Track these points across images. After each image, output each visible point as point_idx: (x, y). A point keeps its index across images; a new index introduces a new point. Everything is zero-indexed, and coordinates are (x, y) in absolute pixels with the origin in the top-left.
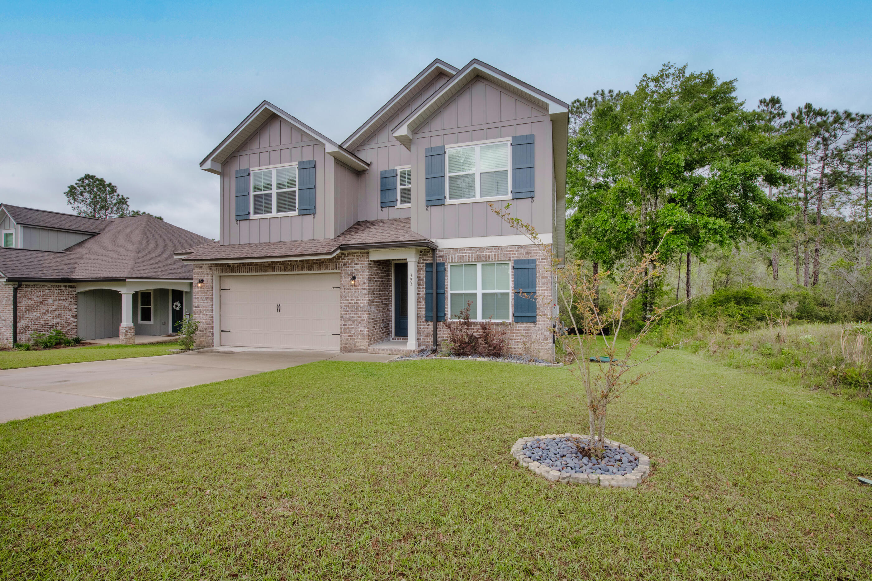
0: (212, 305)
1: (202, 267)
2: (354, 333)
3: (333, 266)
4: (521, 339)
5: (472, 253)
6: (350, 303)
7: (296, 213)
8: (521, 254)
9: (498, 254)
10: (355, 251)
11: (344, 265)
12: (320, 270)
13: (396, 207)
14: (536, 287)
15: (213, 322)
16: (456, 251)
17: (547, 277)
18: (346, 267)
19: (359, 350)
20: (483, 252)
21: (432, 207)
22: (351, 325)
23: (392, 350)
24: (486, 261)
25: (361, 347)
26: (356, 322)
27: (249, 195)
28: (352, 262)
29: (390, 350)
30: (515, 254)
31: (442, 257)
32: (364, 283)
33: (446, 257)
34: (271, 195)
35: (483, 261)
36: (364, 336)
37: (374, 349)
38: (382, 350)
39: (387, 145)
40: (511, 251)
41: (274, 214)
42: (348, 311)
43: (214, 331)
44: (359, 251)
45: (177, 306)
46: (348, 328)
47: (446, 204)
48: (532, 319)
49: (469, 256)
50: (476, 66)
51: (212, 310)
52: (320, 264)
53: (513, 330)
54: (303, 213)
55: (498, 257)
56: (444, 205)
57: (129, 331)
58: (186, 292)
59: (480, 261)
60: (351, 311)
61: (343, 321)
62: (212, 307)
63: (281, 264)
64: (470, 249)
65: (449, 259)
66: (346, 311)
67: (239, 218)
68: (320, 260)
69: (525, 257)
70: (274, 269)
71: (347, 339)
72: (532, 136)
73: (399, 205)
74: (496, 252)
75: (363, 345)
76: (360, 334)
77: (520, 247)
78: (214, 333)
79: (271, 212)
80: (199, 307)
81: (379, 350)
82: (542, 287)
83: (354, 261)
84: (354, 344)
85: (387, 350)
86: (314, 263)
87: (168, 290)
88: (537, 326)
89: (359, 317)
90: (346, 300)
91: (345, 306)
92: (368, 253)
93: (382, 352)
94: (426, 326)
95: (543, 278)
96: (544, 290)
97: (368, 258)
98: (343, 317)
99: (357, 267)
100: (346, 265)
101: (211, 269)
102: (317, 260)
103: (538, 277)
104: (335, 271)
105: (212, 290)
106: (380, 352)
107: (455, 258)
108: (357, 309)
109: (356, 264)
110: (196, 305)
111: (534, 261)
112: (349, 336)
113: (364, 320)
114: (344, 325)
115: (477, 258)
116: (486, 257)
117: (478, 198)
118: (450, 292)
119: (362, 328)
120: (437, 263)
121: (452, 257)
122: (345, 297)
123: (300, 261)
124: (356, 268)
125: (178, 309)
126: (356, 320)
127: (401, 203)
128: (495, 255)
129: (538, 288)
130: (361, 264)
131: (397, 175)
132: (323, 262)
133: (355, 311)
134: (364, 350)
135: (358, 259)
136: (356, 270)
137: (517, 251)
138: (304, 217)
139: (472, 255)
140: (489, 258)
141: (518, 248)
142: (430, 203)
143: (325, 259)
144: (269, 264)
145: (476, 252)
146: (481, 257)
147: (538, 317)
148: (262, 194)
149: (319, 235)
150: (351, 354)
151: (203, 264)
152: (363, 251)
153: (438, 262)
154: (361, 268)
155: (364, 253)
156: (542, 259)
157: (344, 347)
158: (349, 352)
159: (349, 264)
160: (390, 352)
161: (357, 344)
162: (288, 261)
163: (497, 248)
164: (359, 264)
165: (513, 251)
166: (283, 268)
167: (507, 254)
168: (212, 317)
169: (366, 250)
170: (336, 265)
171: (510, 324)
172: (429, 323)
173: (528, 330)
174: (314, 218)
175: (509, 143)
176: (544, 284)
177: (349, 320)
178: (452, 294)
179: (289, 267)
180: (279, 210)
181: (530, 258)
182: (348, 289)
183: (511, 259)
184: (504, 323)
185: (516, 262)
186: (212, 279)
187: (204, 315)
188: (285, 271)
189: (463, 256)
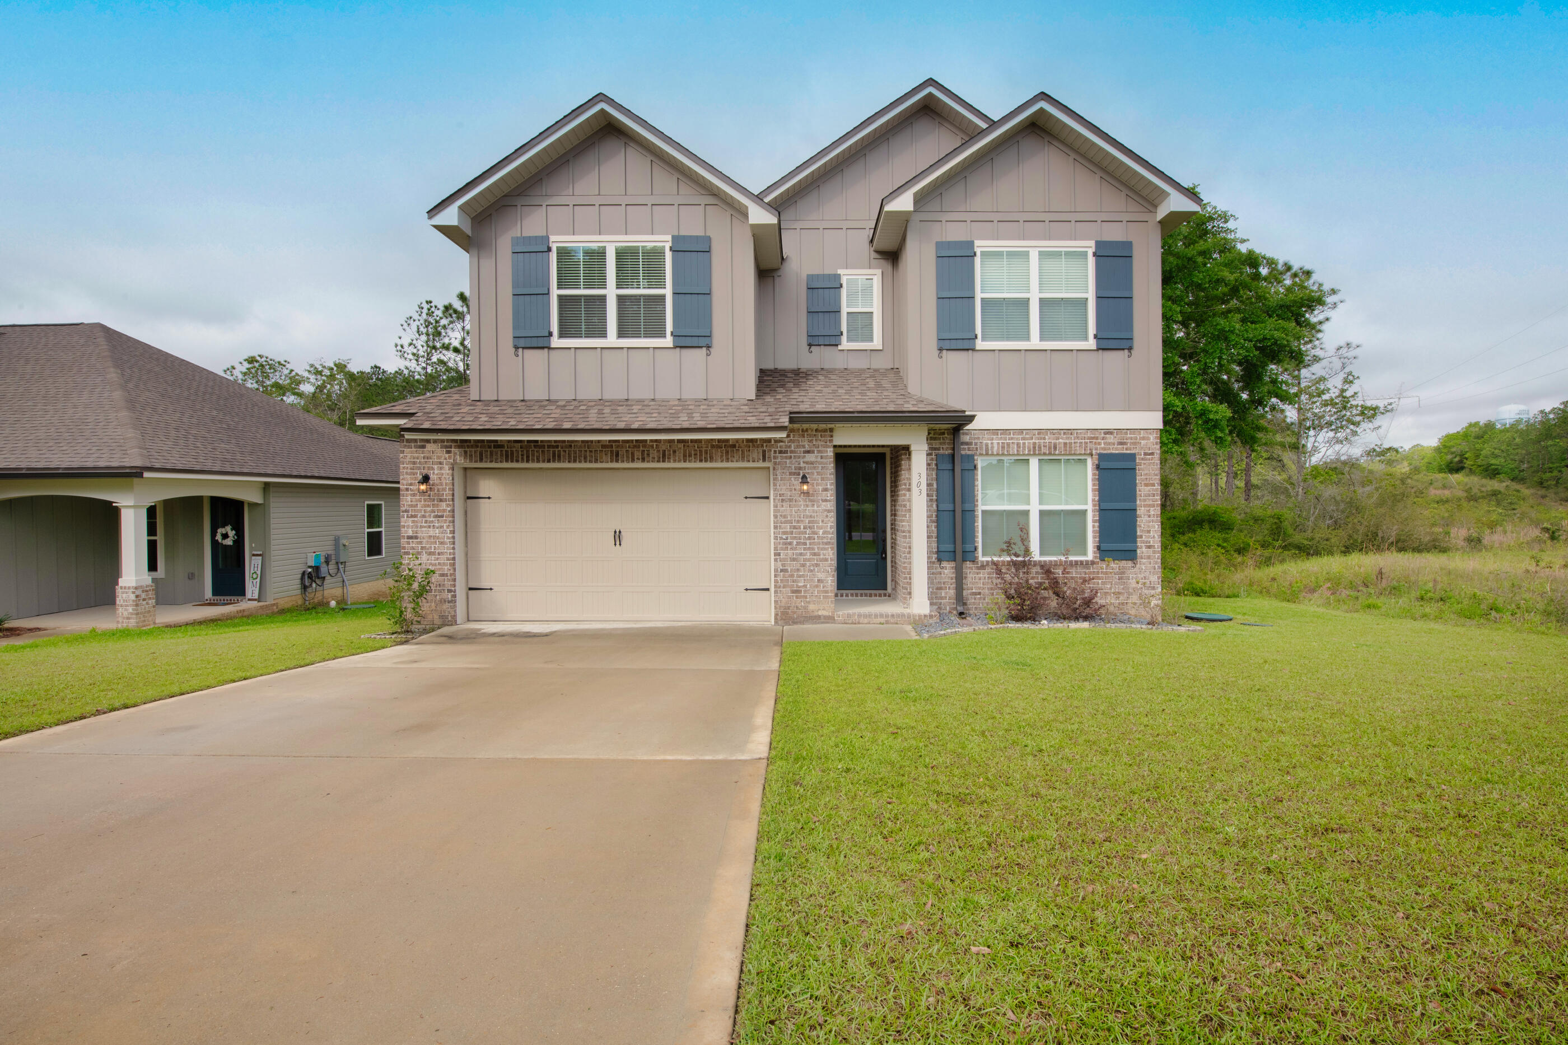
0: (453, 532)
1: (424, 447)
2: (805, 586)
3: (756, 453)
4: (1111, 588)
5: (1024, 439)
6: (795, 527)
7: (668, 341)
8: (1109, 444)
9: (1070, 443)
10: (805, 426)
11: (781, 452)
12: (727, 460)
13: (840, 348)
14: (1135, 501)
15: (455, 569)
16: (994, 434)
17: (1153, 485)
18: (786, 458)
19: (816, 619)
20: (1044, 439)
21: (950, 352)
22: (798, 570)
23: (887, 616)
24: (1050, 454)
25: (820, 613)
26: (808, 563)
27: (548, 294)
28: (798, 447)
29: (881, 616)
30: (1099, 444)
31: (967, 444)
32: (826, 490)
33: (976, 444)
34: (603, 299)
35: (1045, 454)
36: (826, 592)
37: (849, 616)
38: (866, 616)
39: (821, 225)
40: (1093, 438)
41: (612, 338)
42: (790, 544)
43: (457, 588)
44: (814, 426)
45: (225, 536)
46: (792, 576)
47: (977, 348)
48: (1131, 555)
49: (1018, 444)
50: (1043, 104)
51: (454, 543)
52: (728, 449)
53: (1098, 573)
54: (684, 342)
55: (1070, 447)
56: (973, 350)
57: (143, 596)
58: (253, 505)
59: (1039, 454)
60: (798, 544)
61: (779, 564)
62: (454, 537)
63: (635, 446)
64: (1021, 431)
65: (981, 448)
66: (786, 544)
67: (522, 343)
68: (727, 440)
69: (1116, 449)
70: (616, 457)
71: (789, 597)
72: (1128, 245)
73: (845, 344)
74: (1068, 438)
75: (825, 606)
76: (817, 586)
77: (1108, 432)
78: (457, 593)
79: (603, 334)
80: (416, 538)
81: (860, 615)
82: (1145, 500)
83: (804, 446)
84: (805, 608)
85: (876, 616)
86: (713, 446)
87: (199, 499)
88: (1138, 566)
89: (815, 554)
90: (786, 522)
91: (784, 533)
92: (831, 430)
93: (866, 621)
94: (939, 570)
95: (1146, 485)
96: (1149, 506)
97: (831, 441)
98: (779, 554)
99: (810, 457)
100: (786, 452)
101: (448, 452)
102: (719, 441)
103: (1139, 485)
104: (761, 464)
105: (453, 500)
106: (862, 620)
107: (992, 447)
108: (809, 538)
109: (808, 452)
110: (410, 533)
111: (1132, 457)
112: (793, 592)
113: (826, 560)
114: (782, 571)
115: (1034, 448)
116: (1050, 448)
117: (1035, 342)
118: (981, 507)
119: (821, 576)
120: (962, 455)
121: (987, 445)
122: (785, 517)
123: (679, 441)
124: (805, 460)
125: (229, 542)
126: (809, 560)
127: (849, 340)
128: (1065, 444)
129: (1138, 502)
130: (819, 452)
131: (841, 286)
132: (734, 446)
133: (805, 544)
134: (825, 617)
135: (811, 441)
136: (807, 463)
137: (1103, 439)
138: (685, 351)
139: (1024, 444)
140: (1055, 448)
141: (1105, 433)
142: (947, 344)
143: (737, 440)
144: (603, 446)
145: (1032, 439)
146: (1040, 447)
147: (1138, 551)
148: (581, 296)
149: (721, 391)
150: (795, 627)
151: (428, 441)
152: (823, 426)
153: (963, 452)
154: (819, 459)
155: (825, 431)
156: (1145, 454)
157: (782, 613)
158: (795, 623)
159: (791, 452)
160: (883, 620)
161: (811, 607)
162: (651, 441)
163: (1069, 431)
164: (813, 452)
165: (1097, 438)
166: (638, 454)
167: (1086, 443)
168: (454, 559)
169: (830, 426)
170: (764, 452)
171: (1093, 563)
172: (944, 564)
173: (1123, 573)
174: (708, 355)
175: (1090, 252)
176: (1149, 496)
177: (794, 560)
178: (983, 512)
179: (654, 453)
180: (621, 334)
181: (1125, 452)
182: (791, 500)
183: (1094, 452)
184: (1081, 562)
185: (1102, 457)
186: (453, 475)
187: (430, 554)
188: (643, 460)
189: (1008, 444)
